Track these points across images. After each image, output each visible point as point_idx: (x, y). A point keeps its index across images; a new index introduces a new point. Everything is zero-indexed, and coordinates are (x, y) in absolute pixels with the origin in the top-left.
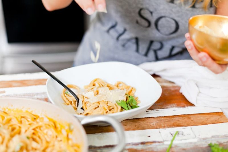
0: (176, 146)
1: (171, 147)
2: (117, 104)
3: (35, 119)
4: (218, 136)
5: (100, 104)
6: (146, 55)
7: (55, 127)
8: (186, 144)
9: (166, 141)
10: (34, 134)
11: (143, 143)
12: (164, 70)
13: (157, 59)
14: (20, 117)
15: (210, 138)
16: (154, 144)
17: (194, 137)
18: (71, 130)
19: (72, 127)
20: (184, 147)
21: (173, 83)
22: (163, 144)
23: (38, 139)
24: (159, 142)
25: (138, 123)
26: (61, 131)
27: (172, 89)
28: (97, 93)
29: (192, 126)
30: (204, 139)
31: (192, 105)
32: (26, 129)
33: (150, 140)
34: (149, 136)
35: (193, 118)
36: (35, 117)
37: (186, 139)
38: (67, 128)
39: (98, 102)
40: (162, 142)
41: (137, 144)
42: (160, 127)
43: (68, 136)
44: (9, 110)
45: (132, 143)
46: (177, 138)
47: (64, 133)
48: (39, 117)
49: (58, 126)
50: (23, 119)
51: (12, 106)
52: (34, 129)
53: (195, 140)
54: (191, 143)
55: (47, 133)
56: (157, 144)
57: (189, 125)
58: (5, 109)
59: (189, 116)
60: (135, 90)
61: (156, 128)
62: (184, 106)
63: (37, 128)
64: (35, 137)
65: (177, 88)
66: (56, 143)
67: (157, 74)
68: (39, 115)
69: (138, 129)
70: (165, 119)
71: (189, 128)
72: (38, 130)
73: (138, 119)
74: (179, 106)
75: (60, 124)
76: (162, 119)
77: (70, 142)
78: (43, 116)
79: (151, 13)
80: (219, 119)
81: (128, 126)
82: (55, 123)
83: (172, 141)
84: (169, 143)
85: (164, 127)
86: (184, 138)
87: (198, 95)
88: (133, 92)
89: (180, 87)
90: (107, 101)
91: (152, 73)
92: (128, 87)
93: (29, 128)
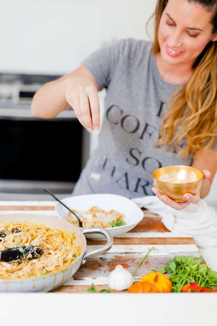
0: (151, 256)
1: (147, 257)
2: (109, 224)
3: (47, 230)
4: (184, 252)
5: (96, 223)
6: (136, 191)
7: (63, 236)
8: (158, 255)
9: (144, 252)
10: (47, 239)
11: (126, 253)
12: (151, 204)
13: (146, 194)
14: (36, 229)
15: (177, 253)
16: (134, 254)
17: (166, 251)
18: (74, 238)
19: (76, 235)
20: (156, 257)
21: (157, 215)
22: (142, 255)
23: (50, 243)
24: (138, 253)
25: (124, 241)
26: (66, 239)
27: (156, 220)
28: (94, 216)
29: (166, 244)
30: (172, 253)
31: (169, 231)
32: (42, 236)
33: (132, 251)
34: (132, 249)
35: (167, 240)
36: (47, 229)
37: (159, 253)
38: (71, 236)
39: (95, 222)
40: (140, 253)
41: (122, 253)
42: (141, 244)
43: (72, 242)
44: (28, 223)
45: (118, 252)
46: (152, 251)
47: (69, 240)
48: (50, 229)
49: (64, 235)
50: (38, 230)
51: (30, 220)
52: (47, 237)
53: (166, 254)
54: (163, 255)
55: (56, 240)
56: (137, 254)
57: (163, 244)
58: (25, 222)
59: (165, 239)
60: (124, 217)
61: (138, 244)
62: (163, 232)
63: (49, 236)
64: (48, 242)
65: (160, 219)
66: (63, 247)
67: (146, 207)
68: (50, 228)
69: (124, 244)
70: (146, 239)
71: (163, 246)
72: (50, 237)
73: (125, 238)
74: (159, 231)
75: (66, 234)
76: (144, 239)
77: (73, 246)
78: (53, 229)
79: (140, 153)
80: (188, 242)
81: (117, 242)
82: (62, 234)
83: (148, 253)
84: (145, 254)
85: (144, 244)
86: (158, 252)
87: (174, 223)
88: (123, 218)
89: (161, 218)
90: (101, 222)
91: (142, 206)
92: (118, 214)
93: (43, 236)
